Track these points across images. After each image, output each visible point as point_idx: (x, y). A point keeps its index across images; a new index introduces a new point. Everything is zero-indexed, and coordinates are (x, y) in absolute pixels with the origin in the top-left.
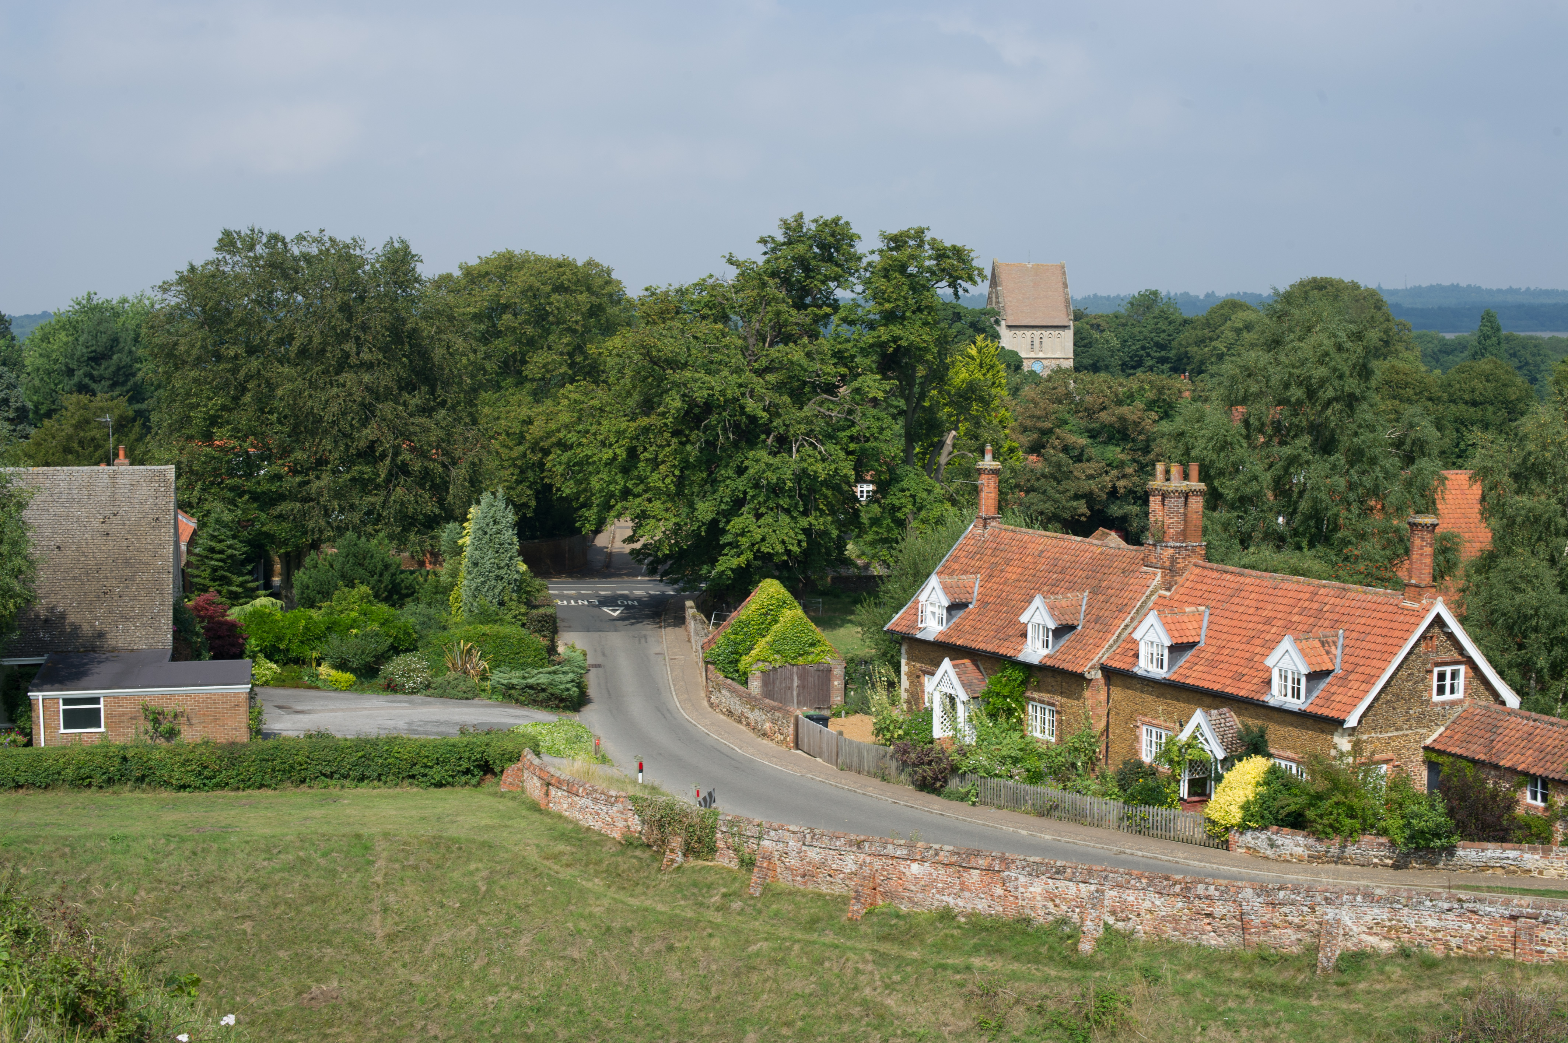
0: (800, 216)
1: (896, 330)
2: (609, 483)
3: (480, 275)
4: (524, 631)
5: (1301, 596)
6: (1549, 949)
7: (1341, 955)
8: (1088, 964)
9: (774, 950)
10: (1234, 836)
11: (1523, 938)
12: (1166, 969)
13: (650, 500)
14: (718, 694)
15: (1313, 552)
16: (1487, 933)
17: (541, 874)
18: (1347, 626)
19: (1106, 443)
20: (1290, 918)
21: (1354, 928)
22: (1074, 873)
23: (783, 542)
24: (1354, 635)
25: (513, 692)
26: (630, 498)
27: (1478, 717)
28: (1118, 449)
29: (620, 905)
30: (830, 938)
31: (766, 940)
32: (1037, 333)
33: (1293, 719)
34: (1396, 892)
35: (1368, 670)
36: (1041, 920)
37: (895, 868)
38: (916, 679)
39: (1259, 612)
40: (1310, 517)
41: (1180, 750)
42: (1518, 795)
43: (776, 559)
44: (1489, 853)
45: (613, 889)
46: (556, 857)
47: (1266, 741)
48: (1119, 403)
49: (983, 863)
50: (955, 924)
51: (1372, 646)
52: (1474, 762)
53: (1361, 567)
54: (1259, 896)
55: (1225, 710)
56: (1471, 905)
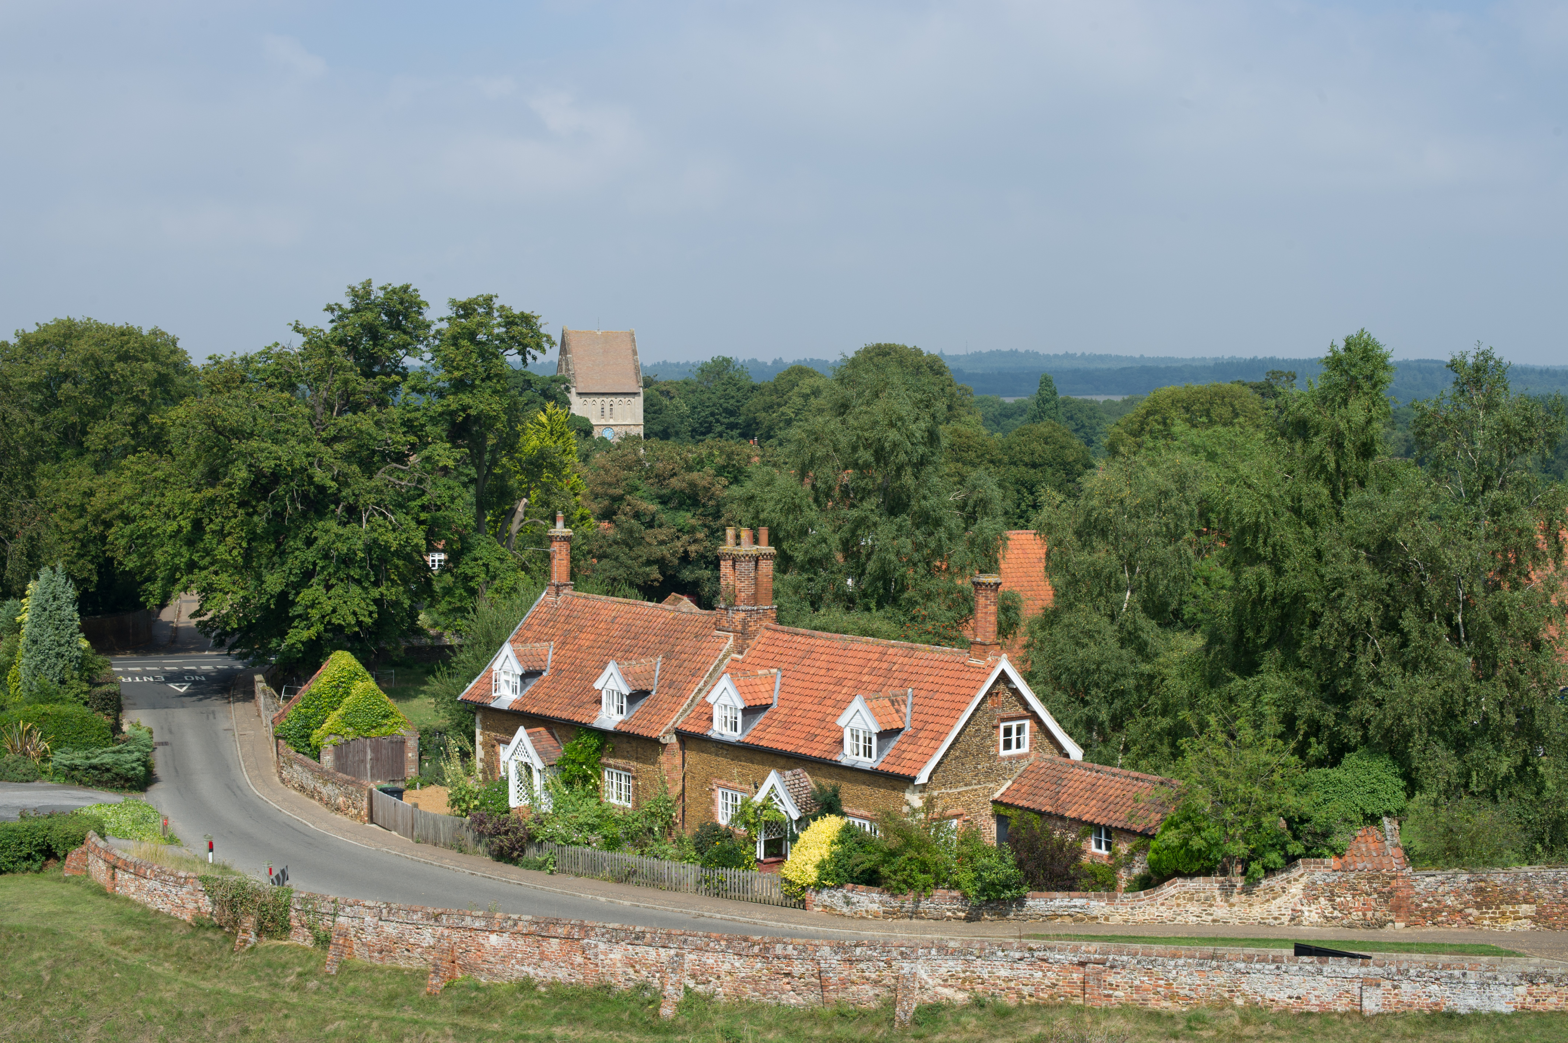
0: (369, 283)
1: (466, 398)
2: (174, 556)
3: (38, 344)
4: (87, 710)
5: (870, 656)
6: (1116, 993)
7: (918, 1008)
8: (669, 1029)
9: (353, 1028)
10: (810, 895)
11: (1091, 983)
12: (747, 1030)
13: (216, 573)
14: (289, 769)
15: (882, 613)
16: (1057, 980)
17: (108, 960)
18: (916, 685)
19: (677, 509)
20: (867, 974)
21: (930, 981)
22: (653, 938)
23: (355, 613)
24: (923, 693)
25: (75, 773)
26: (196, 571)
27: (1043, 770)
28: (689, 515)
29: (192, 989)
30: (409, 1014)
31: (344, 1018)
32: (607, 400)
33: (865, 777)
34: (969, 944)
35: (937, 727)
36: (622, 986)
37: (474, 940)
38: (491, 748)
39: (830, 673)
40: (878, 579)
41: (755, 812)
42: (1084, 845)
43: (347, 631)
44: (1057, 903)
45: (184, 973)
46: (123, 942)
47: (840, 801)
48: (689, 469)
49: (562, 931)
50: (535, 994)
51: (941, 704)
52: (1041, 814)
53: (929, 626)
54: (836, 954)
55: (799, 770)
56: (1041, 954)
